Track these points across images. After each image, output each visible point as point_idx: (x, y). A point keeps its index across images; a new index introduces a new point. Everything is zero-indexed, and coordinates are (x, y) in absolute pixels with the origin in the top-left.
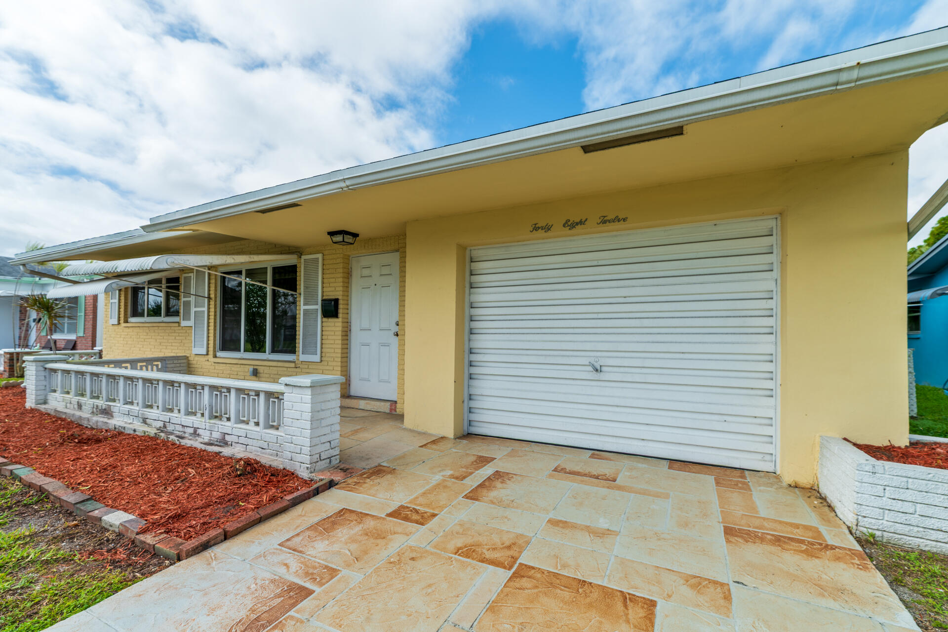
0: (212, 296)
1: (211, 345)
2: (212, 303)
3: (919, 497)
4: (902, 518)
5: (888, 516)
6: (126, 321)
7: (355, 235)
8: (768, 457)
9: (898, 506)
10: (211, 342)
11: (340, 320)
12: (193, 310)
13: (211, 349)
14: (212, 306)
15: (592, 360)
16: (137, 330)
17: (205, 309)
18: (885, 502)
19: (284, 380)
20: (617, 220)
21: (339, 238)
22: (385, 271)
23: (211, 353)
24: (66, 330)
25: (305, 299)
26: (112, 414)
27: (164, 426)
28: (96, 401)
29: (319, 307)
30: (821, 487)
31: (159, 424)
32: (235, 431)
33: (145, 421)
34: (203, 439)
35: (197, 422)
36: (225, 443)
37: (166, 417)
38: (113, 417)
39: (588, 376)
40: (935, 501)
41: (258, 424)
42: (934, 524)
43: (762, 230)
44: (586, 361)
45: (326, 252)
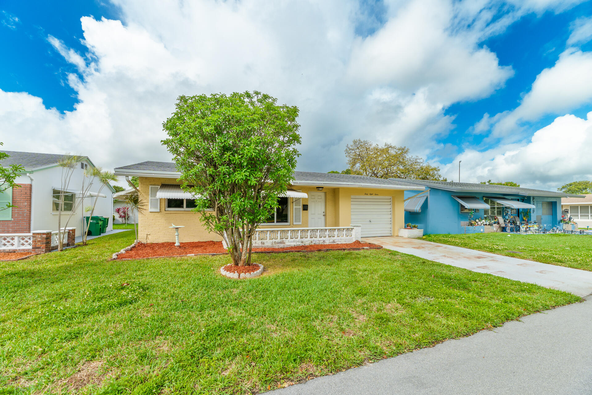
6: (165, 210)
7: (323, 188)
11: (308, 211)
20: (377, 195)
25: (295, 204)
26: (284, 243)
27: (312, 242)
28: (274, 240)
29: (301, 207)
30: (400, 235)
31: (309, 242)
32: (337, 239)
33: (302, 242)
34: (327, 243)
35: (324, 239)
36: (335, 242)
37: (312, 239)
38: (285, 244)
39: (369, 223)
40: (412, 232)
41: (343, 236)
42: (412, 235)
43: (390, 198)
44: (369, 220)
45: (302, 190)
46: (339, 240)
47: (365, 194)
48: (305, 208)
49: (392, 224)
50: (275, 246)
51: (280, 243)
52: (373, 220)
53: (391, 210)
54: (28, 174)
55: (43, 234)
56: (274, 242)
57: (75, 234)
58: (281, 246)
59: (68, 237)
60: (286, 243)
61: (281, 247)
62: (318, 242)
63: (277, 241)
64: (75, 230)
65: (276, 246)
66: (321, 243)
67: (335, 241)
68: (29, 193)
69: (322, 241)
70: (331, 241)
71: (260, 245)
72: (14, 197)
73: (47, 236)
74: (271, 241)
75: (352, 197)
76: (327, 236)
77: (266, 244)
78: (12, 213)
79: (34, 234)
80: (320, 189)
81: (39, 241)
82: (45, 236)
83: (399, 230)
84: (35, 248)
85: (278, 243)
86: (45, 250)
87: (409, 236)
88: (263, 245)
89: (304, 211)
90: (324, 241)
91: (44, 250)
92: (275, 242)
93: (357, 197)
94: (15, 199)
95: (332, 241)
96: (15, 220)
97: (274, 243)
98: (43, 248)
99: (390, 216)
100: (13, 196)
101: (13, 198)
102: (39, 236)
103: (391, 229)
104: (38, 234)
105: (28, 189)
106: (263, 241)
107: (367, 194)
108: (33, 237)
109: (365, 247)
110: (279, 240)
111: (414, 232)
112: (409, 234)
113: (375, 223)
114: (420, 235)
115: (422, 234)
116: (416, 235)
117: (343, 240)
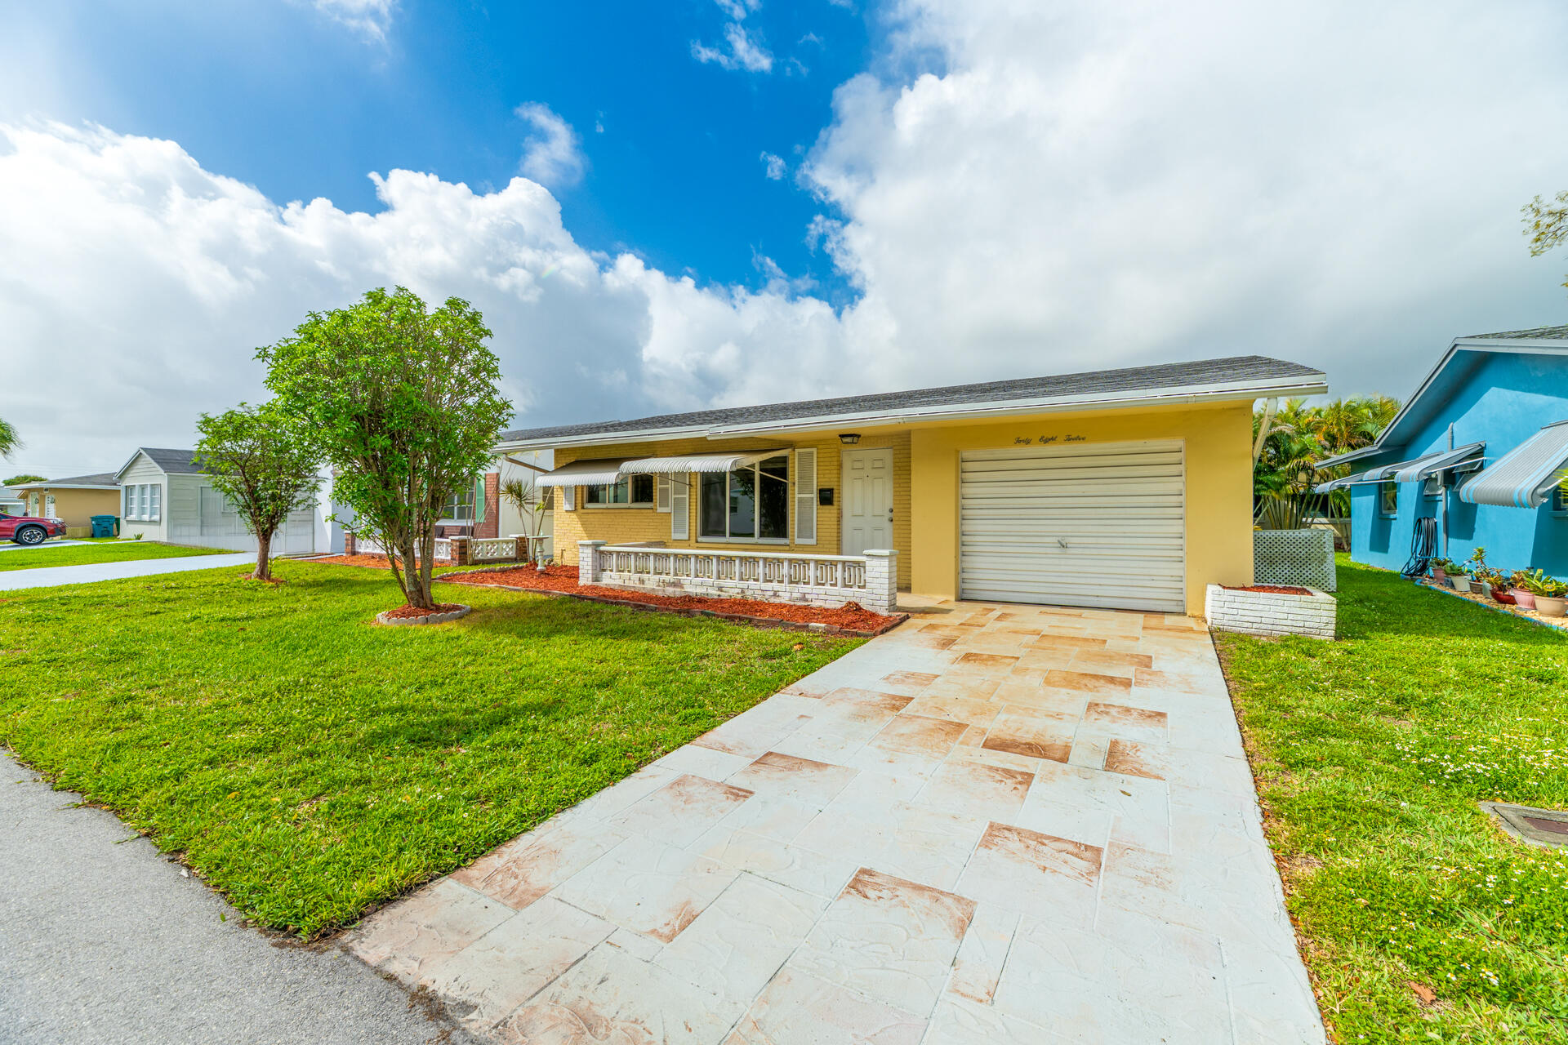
0: (693, 484)
1: (693, 531)
2: (693, 490)
3: (1239, 606)
4: (1232, 617)
5: (1227, 617)
6: (583, 508)
7: (859, 436)
8: (1180, 603)
9: (1230, 611)
10: (693, 528)
11: (835, 507)
12: (672, 497)
13: (693, 534)
14: (693, 494)
15: (1060, 539)
16: (600, 516)
17: (687, 496)
18: (1225, 610)
19: (866, 552)
20: (1078, 438)
21: (849, 440)
22: (878, 464)
23: (693, 538)
24: (456, 517)
25: (799, 488)
26: (682, 586)
29: (814, 496)
30: (1207, 614)
32: (814, 591)
33: (720, 589)
34: (784, 599)
35: (776, 587)
36: (807, 600)
39: (1059, 551)
40: (1247, 606)
41: (835, 585)
42: (1246, 619)
43: (1176, 448)
44: (1055, 540)
45: (820, 447)
46: (821, 597)
47: (1019, 441)
48: (826, 497)
49: (1185, 559)
50: (658, 591)
52: (1073, 540)
53: (1185, 495)
55: (457, 541)
57: (527, 544)
58: (670, 591)
59: (517, 548)
60: (684, 586)
62: (760, 592)
67: (807, 596)
68: (495, 486)
69: (772, 593)
70: (793, 595)
73: (460, 544)
74: (657, 578)
76: (786, 580)
78: (485, 513)
81: (455, 550)
82: (458, 543)
83: (1204, 592)
84: (453, 559)
86: (460, 563)
89: (824, 507)
90: (775, 594)
92: (664, 581)
94: (487, 495)
95: (796, 595)
96: (486, 522)
98: (457, 561)
99: (1177, 527)
100: (485, 490)
101: (486, 493)
102: (455, 544)
103: (1180, 585)
104: (454, 541)
105: (495, 480)
106: (643, 576)
107: (1028, 442)
108: (452, 544)
111: (1261, 607)
112: (1222, 610)
113: (1087, 551)
114: (1307, 624)
115: (1324, 620)
116: (1277, 622)
117: (834, 598)
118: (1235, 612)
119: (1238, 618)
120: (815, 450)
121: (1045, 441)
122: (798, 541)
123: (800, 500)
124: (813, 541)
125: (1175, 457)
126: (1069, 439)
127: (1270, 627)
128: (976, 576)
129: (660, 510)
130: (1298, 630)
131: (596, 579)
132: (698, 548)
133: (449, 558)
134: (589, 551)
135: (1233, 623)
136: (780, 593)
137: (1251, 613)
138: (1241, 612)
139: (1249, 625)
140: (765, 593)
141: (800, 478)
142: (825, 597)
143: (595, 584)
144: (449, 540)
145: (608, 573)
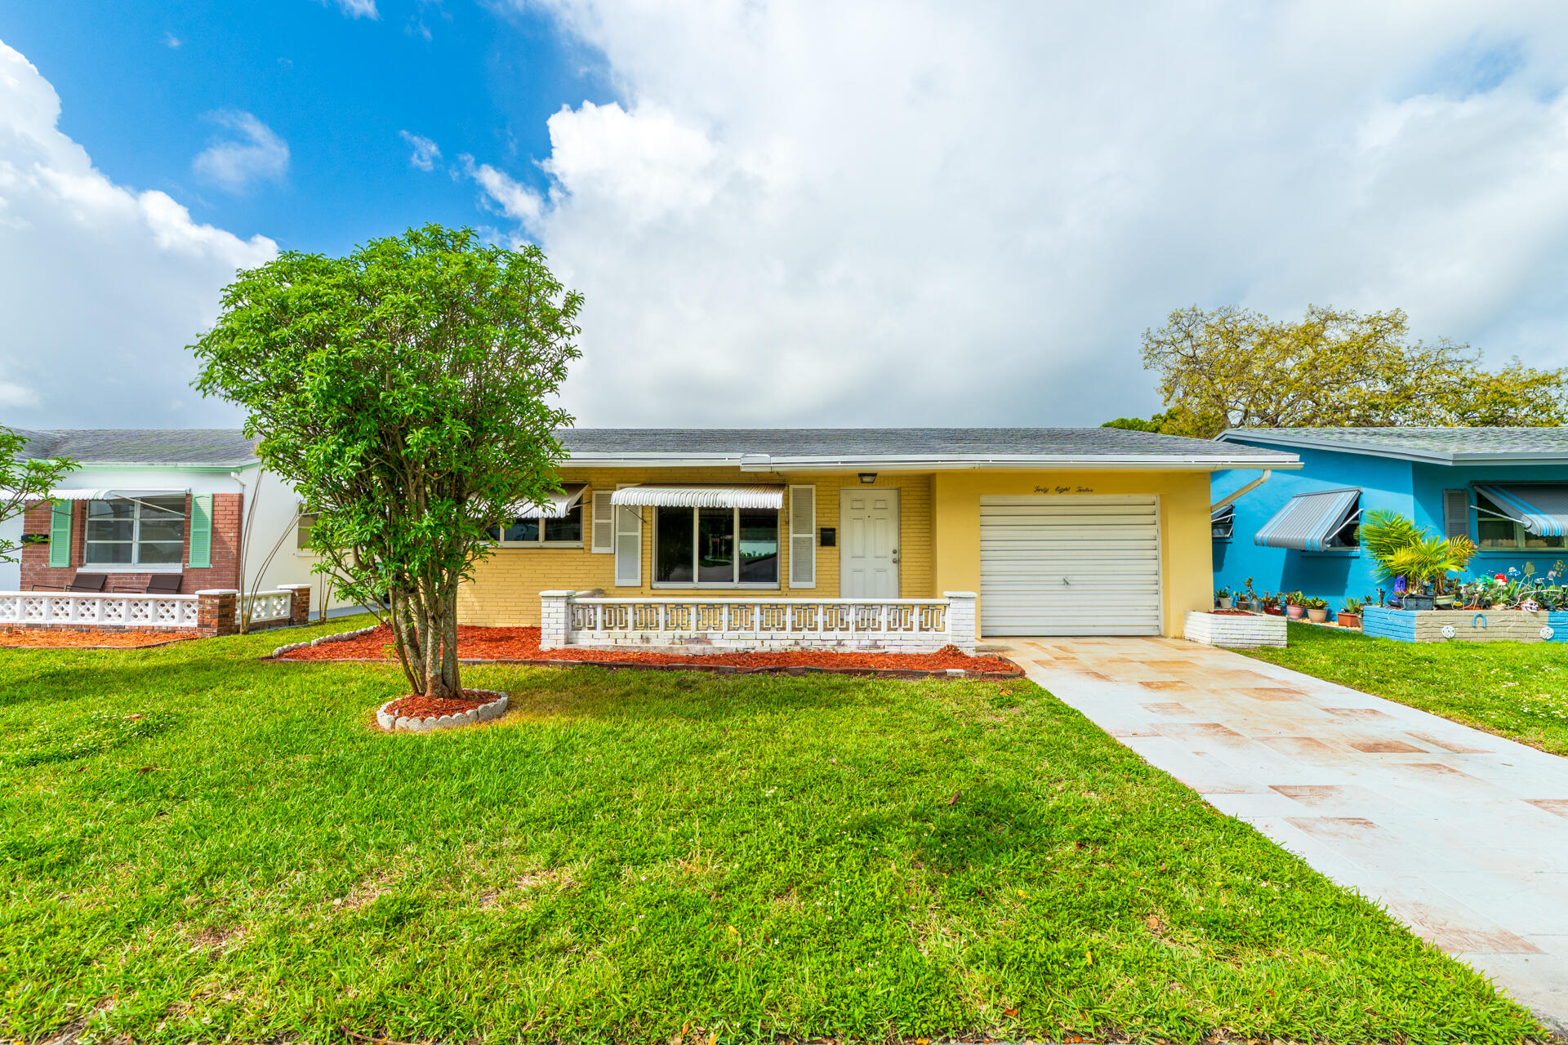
0: (647, 519)
1: (647, 575)
2: (647, 526)
8: (1156, 628)
10: (647, 572)
11: (837, 548)
12: (615, 534)
13: (648, 580)
14: (648, 531)
15: (1064, 577)
17: (639, 534)
20: (1087, 490)
21: (869, 479)
22: (880, 504)
23: (646, 584)
25: (795, 527)
26: (709, 642)
27: (797, 643)
28: (678, 632)
29: (813, 536)
30: (1187, 635)
31: (789, 642)
32: (887, 637)
34: (852, 647)
35: (840, 635)
36: (879, 647)
37: (798, 635)
38: (711, 644)
39: (1064, 588)
40: (1235, 627)
41: (911, 629)
42: (1233, 636)
43: (1150, 502)
44: (1061, 578)
45: (819, 484)
46: (895, 643)
47: (1038, 490)
48: (828, 538)
49: (1161, 590)
50: (678, 649)
51: (698, 640)
52: (1076, 578)
53: (1159, 540)
54: (233, 474)
55: (216, 597)
56: (677, 636)
57: (308, 599)
58: (696, 649)
59: (292, 605)
60: (713, 642)
61: (694, 652)
62: (820, 643)
63: (686, 634)
64: (308, 590)
65: (681, 650)
66: (829, 647)
67: (879, 643)
68: (236, 513)
69: (835, 643)
70: (863, 643)
71: (639, 643)
72: (216, 522)
73: (221, 602)
74: (670, 633)
75: (984, 499)
76: (852, 627)
77: (654, 643)
78: (211, 553)
79: (201, 596)
80: (866, 479)
81: (209, 612)
82: (217, 601)
83: (1184, 617)
84: (202, 625)
85: (691, 640)
86: (218, 631)
87: (1220, 640)
88: (645, 645)
89: (825, 548)
90: (840, 643)
91: (215, 631)
92: (681, 637)
93: (1012, 500)
94: (216, 526)
95: (868, 643)
96: (214, 567)
97: (677, 641)
98: (214, 628)
99: (1153, 566)
100: (213, 519)
101: (213, 523)
102: (209, 602)
103: (1156, 613)
104: (208, 596)
105: (236, 504)
106: (648, 633)
107: (1045, 491)
108: (200, 602)
109: (948, 670)
110: (692, 633)
111: (1243, 627)
112: (1217, 631)
113: (1086, 588)
114: (1271, 638)
115: (1281, 633)
116: (1253, 637)
117: (909, 643)
118: (1226, 631)
119: (1228, 636)
120: (813, 487)
121: (1061, 491)
122: (793, 585)
123: (796, 540)
124: (812, 585)
125: (1150, 509)
126: (1080, 490)
127: (1249, 642)
128: (991, 614)
129: (595, 550)
130: (1265, 642)
131: (568, 642)
132: (654, 595)
133: (193, 623)
134: (562, 604)
135: (1225, 641)
136: (846, 642)
137: (1238, 632)
138: (1230, 632)
139: (1235, 641)
140: (826, 643)
141: (795, 516)
142: (900, 643)
143: (570, 646)
144: (195, 597)
145: (586, 631)
